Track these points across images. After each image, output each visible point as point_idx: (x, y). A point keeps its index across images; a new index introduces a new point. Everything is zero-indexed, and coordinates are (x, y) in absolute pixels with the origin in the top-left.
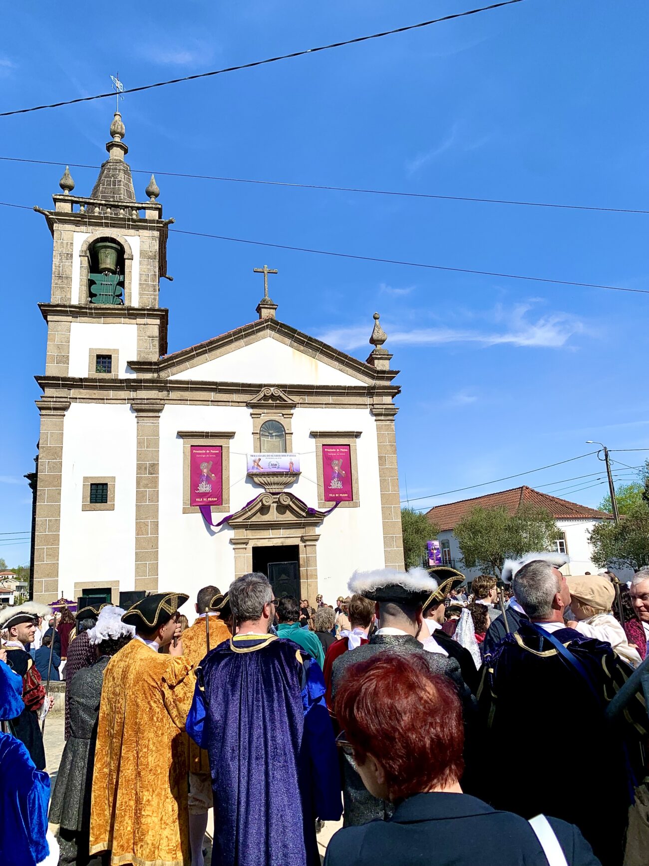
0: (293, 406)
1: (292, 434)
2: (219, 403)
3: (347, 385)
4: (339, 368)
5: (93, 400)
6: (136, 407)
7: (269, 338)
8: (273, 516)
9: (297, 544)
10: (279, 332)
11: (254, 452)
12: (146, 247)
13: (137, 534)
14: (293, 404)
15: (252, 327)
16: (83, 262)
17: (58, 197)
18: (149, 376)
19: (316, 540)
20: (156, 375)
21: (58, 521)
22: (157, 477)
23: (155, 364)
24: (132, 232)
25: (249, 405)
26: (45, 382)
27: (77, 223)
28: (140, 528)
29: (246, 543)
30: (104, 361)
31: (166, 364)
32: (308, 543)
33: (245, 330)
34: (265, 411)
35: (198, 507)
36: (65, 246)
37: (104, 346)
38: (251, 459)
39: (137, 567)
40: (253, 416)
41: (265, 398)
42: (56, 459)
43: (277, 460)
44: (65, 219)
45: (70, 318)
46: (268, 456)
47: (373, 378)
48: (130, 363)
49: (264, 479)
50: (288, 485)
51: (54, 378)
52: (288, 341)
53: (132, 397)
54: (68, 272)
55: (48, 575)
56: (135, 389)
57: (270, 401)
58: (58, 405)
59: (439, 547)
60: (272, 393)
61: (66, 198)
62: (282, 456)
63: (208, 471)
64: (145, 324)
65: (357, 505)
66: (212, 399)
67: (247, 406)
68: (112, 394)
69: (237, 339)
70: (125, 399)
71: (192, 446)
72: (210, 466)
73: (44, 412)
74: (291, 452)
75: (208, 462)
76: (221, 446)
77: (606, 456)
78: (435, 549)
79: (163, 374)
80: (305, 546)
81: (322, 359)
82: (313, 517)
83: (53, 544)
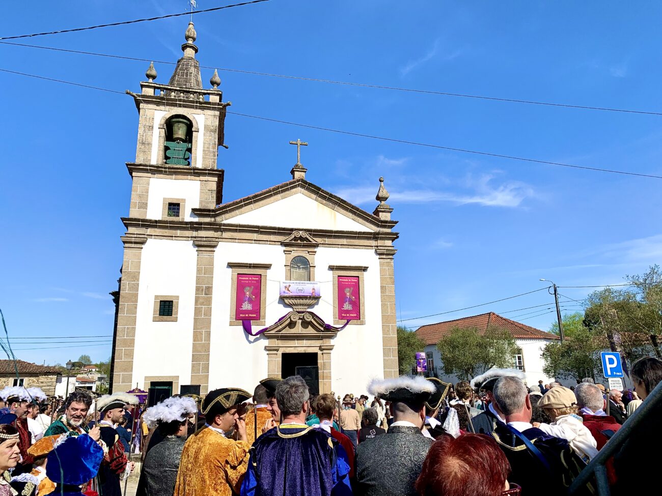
0: (316, 246)
1: (315, 267)
2: (261, 242)
3: (358, 231)
4: (352, 217)
5: (165, 237)
6: (197, 243)
7: (300, 194)
8: (298, 329)
9: (316, 352)
10: (307, 189)
11: (286, 280)
12: (209, 123)
13: (194, 341)
14: (316, 244)
15: (287, 185)
16: (161, 133)
17: (144, 84)
18: (207, 220)
19: (331, 349)
20: (213, 219)
21: (134, 329)
22: (211, 297)
23: (213, 211)
24: (199, 111)
25: (283, 244)
26: (128, 222)
27: (158, 104)
28: (196, 336)
29: (277, 350)
30: (174, 207)
31: (221, 211)
32: (325, 351)
33: (282, 187)
34: (295, 249)
35: (241, 321)
36: (148, 120)
37: (174, 196)
38: (283, 285)
39: (193, 366)
40: (286, 252)
41: (295, 239)
42: (134, 281)
43: (303, 287)
44: (148, 100)
45: (149, 175)
46: (297, 283)
47: (378, 226)
48: (194, 210)
49: (293, 301)
50: (311, 306)
51: (135, 220)
52: (314, 196)
53: (194, 236)
54: (149, 140)
55: (125, 370)
56: (197, 229)
57: (299, 242)
58: (138, 240)
59: (425, 357)
60: (301, 236)
61: (150, 85)
62: (307, 283)
63: (250, 294)
64: (206, 181)
65: (362, 324)
66: (255, 239)
67: (281, 244)
68: (179, 233)
69: (275, 194)
70: (189, 237)
71: (238, 274)
72: (251, 290)
73: (127, 245)
74: (314, 280)
75: (250, 286)
76: (261, 275)
77: (555, 291)
78: (422, 359)
79: (218, 219)
80: (322, 354)
81: (339, 211)
82: (329, 331)
83: (129, 346)
